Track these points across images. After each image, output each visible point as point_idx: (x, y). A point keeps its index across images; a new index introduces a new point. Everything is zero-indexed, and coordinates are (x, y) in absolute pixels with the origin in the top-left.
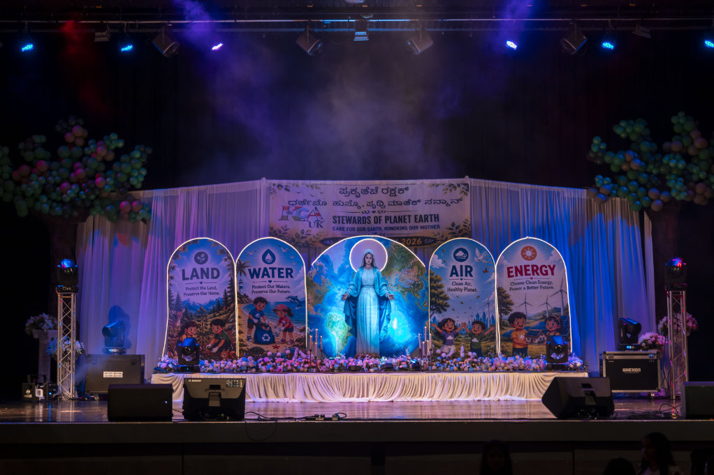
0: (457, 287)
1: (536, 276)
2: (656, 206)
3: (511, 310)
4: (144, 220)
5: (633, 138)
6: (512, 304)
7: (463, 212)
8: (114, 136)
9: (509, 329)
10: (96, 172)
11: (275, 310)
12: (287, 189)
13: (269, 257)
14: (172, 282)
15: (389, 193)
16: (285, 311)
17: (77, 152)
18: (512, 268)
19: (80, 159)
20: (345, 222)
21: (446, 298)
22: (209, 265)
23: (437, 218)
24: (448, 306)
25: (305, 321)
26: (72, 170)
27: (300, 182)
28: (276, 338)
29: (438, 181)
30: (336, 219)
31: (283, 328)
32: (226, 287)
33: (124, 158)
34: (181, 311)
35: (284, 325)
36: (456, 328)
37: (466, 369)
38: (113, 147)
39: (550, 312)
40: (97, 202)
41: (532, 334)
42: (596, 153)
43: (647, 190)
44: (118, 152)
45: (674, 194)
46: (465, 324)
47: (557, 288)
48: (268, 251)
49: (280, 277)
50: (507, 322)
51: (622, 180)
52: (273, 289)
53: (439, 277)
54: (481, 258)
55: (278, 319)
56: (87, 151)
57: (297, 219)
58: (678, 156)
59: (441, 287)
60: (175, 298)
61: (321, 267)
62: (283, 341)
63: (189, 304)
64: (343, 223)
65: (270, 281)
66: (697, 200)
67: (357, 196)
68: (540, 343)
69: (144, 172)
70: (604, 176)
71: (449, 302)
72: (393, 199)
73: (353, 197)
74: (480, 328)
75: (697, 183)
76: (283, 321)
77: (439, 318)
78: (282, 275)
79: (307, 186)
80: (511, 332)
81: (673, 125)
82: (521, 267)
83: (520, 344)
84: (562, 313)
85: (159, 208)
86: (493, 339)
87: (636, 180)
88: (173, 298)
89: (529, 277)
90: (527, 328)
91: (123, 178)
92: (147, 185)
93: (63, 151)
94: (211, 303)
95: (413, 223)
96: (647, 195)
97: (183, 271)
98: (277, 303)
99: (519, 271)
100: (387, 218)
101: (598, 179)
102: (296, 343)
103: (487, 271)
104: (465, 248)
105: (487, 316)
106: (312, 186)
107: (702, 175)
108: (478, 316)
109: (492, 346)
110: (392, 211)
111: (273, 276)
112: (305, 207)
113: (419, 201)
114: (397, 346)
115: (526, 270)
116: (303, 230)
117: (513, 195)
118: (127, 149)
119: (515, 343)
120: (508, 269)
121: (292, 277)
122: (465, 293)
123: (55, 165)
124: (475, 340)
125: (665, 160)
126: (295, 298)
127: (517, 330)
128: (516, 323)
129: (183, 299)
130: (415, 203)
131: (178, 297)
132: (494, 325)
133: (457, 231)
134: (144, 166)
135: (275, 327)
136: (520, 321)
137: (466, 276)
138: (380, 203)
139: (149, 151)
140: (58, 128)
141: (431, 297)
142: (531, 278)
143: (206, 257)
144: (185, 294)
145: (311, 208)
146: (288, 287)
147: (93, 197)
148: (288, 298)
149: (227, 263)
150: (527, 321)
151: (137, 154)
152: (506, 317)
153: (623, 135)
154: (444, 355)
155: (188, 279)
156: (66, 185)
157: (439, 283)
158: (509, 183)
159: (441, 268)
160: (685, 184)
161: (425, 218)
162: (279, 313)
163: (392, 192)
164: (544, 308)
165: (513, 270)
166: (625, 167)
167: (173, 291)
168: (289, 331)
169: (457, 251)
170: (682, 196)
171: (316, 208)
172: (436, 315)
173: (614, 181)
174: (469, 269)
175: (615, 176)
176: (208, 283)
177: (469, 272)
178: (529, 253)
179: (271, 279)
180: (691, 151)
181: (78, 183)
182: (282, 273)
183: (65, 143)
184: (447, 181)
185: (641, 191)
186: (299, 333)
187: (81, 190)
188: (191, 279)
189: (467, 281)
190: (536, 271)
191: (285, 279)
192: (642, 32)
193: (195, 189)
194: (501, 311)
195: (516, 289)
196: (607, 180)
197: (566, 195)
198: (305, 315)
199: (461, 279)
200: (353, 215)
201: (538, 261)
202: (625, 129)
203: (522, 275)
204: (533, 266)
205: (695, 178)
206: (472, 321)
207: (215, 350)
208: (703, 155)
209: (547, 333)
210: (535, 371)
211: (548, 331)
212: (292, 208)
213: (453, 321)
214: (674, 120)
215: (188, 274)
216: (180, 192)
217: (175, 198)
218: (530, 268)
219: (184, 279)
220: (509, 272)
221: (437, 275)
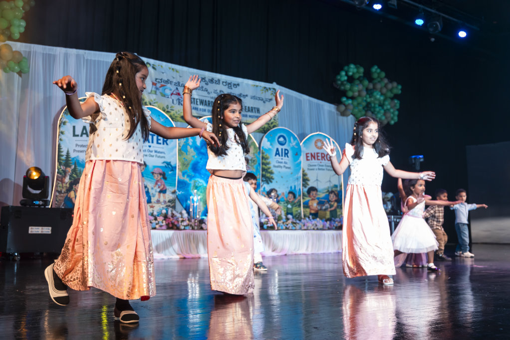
0: (279, 164)
1: (323, 161)
3: (308, 185)
5: (356, 76)
6: (309, 180)
9: (307, 199)
11: (153, 173)
12: (154, 68)
14: (62, 137)
15: (227, 86)
16: (160, 174)
18: (308, 154)
20: (198, 103)
21: (272, 173)
23: (258, 111)
24: (273, 179)
25: (175, 184)
27: (164, 64)
28: (152, 198)
29: (256, 83)
31: (158, 190)
34: (70, 167)
35: (159, 187)
36: (278, 196)
37: (290, 228)
39: (332, 188)
41: (321, 203)
42: (343, 82)
43: (365, 112)
45: (379, 116)
46: (283, 193)
49: (158, 143)
50: (306, 193)
52: (152, 154)
53: (268, 156)
54: (294, 144)
55: (155, 181)
57: (164, 95)
59: (268, 164)
60: (64, 153)
62: (158, 202)
63: (78, 161)
64: (197, 104)
65: (150, 146)
67: (206, 84)
70: (347, 98)
71: (274, 176)
73: (203, 84)
74: (293, 197)
76: (159, 183)
78: (159, 142)
79: (170, 68)
80: (309, 201)
81: (372, 73)
82: (314, 154)
83: (313, 210)
84: (339, 189)
86: (300, 206)
88: (62, 154)
89: (319, 161)
90: (318, 199)
95: (245, 113)
97: (74, 127)
98: (155, 167)
99: (313, 156)
101: (344, 99)
102: (169, 204)
103: (297, 154)
104: (285, 135)
105: (297, 188)
106: (173, 69)
108: (291, 187)
109: (299, 211)
111: (152, 142)
112: (169, 85)
113: (247, 96)
115: (318, 156)
116: (168, 106)
119: (311, 209)
120: (307, 154)
121: (167, 144)
122: (284, 170)
124: (289, 206)
125: (375, 94)
126: (169, 164)
127: (313, 199)
128: (311, 194)
129: (73, 155)
130: (244, 96)
131: (68, 153)
132: (300, 196)
135: (152, 188)
136: (314, 193)
137: (285, 156)
141: (263, 171)
142: (321, 162)
144: (74, 151)
145: (173, 87)
146: (164, 153)
148: (164, 163)
150: (318, 193)
152: (306, 190)
153: (350, 74)
155: (78, 136)
157: (268, 161)
158: (297, 93)
159: (269, 149)
161: (251, 110)
162: (156, 175)
163: (229, 85)
164: (328, 185)
165: (309, 155)
166: (356, 94)
167: (63, 146)
168: (163, 193)
169: (279, 137)
171: (177, 89)
172: (265, 185)
174: (286, 152)
177: (286, 154)
178: (319, 144)
179: (151, 144)
182: (160, 140)
184: (262, 84)
186: (171, 195)
188: (81, 136)
189: (286, 161)
190: (324, 157)
191: (162, 146)
194: (303, 185)
195: (312, 169)
196: (350, 102)
198: (175, 179)
199: (282, 159)
200: (204, 99)
202: (352, 70)
203: (315, 159)
204: (322, 154)
206: (288, 191)
208: (389, 94)
209: (330, 203)
211: (330, 201)
212: (158, 85)
213: (276, 191)
215: (79, 131)
218: (320, 155)
219: (74, 135)
220: (307, 157)
221: (267, 154)
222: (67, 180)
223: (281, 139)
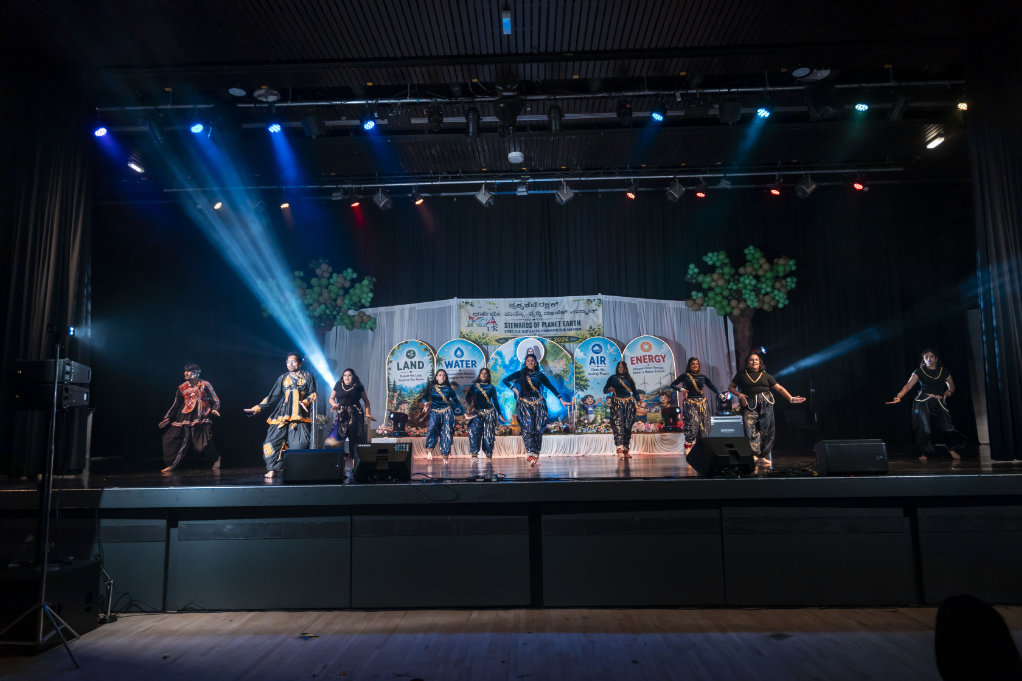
0: (594, 371)
1: (652, 363)
2: (736, 312)
4: (372, 329)
5: (718, 264)
7: (597, 319)
8: (350, 270)
10: (338, 295)
12: (471, 305)
13: (459, 353)
14: (390, 372)
15: (545, 306)
17: (324, 282)
18: (633, 357)
19: (327, 287)
21: (586, 381)
22: (416, 359)
23: (579, 323)
24: (588, 386)
26: (320, 294)
27: (481, 300)
29: (578, 297)
30: (506, 325)
32: (429, 375)
33: (357, 285)
34: (396, 392)
36: (594, 402)
37: (603, 431)
38: (349, 278)
40: (338, 317)
42: (692, 276)
43: (729, 301)
44: (353, 282)
45: (749, 303)
46: (600, 398)
47: (667, 371)
48: (459, 349)
49: (467, 367)
51: (711, 294)
52: (463, 376)
53: (582, 365)
54: (611, 350)
56: (332, 281)
57: (479, 326)
58: (751, 277)
59: (582, 372)
60: (392, 383)
61: (496, 360)
63: (402, 387)
64: (512, 327)
65: (460, 370)
66: (766, 307)
67: (521, 309)
68: (657, 411)
69: (371, 295)
70: (698, 292)
71: (589, 383)
72: (546, 310)
73: (519, 310)
75: (764, 295)
77: (582, 394)
78: (469, 365)
79: (487, 303)
81: (746, 255)
82: (640, 356)
83: (640, 413)
85: (382, 321)
87: (721, 294)
89: (646, 363)
91: (355, 299)
92: (374, 304)
93: (314, 281)
94: (418, 386)
95: (562, 327)
96: (729, 304)
97: (398, 363)
98: (465, 386)
99: (639, 360)
100: (544, 324)
101: (694, 293)
104: (600, 343)
106: (490, 303)
107: (769, 290)
110: (547, 319)
112: (485, 317)
113: (566, 311)
114: (553, 416)
115: (643, 359)
116: (483, 334)
117: (633, 307)
118: (359, 280)
120: (631, 358)
122: (600, 376)
123: (309, 291)
124: (609, 410)
125: (742, 279)
129: (398, 383)
130: (563, 313)
131: (395, 382)
133: (593, 332)
134: (371, 291)
136: (640, 395)
137: (601, 363)
138: (539, 313)
139: (374, 280)
140: (311, 266)
141: (576, 379)
142: (648, 365)
143: (414, 353)
144: (400, 380)
145: (489, 318)
147: (335, 313)
149: (430, 357)
150: (647, 395)
151: (366, 282)
153: (710, 263)
154: (586, 421)
155: (401, 369)
156: (315, 305)
157: (582, 370)
158: (630, 298)
159: (583, 359)
160: (757, 295)
161: (571, 323)
163: (547, 305)
164: (658, 386)
165: (635, 359)
166: (713, 284)
167: (390, 379)
169: (594, 347)
170: (756, 304)
171: (493, 318)
172: (580, 393)
173: (705, 295)
175: (705, 292)
176: (416, 371)
177: (603, 360)
178: (646, 347)
179: (462, 368)
180: (761, 273)
181: (325, 303)
183: (316, 276)
184: (586, 297)
185: (725, 303)
187: (327, 308)
188: (404, 369)
189: (602, 368)
190: (652, 359)
191: (471, 368)
192: (725, 185)
193: (408, 306)
195: (637, 372)
196: (700, 295)
197: (670, 306)
199: (597, 366)
200: (519, 322)
201: (653, 352)
202: (711, 259)
203: (641, 363)
204: (649, 356)
205: (763, 292)
207: (421, 420)
208: (769, 275)
209: (661, 404)
210: (653, 432)
211: (661, 402)
212: (475, 318)
213: (592, 397)
214: (746, 251)
215: (401, 366)
216: (397, 308)
217: (392, 313)
218: (647, 357)
219: (399, 369)
220: (632, 361)
221: (580, 364)
222: (395, 401)
223: (597, 348)
